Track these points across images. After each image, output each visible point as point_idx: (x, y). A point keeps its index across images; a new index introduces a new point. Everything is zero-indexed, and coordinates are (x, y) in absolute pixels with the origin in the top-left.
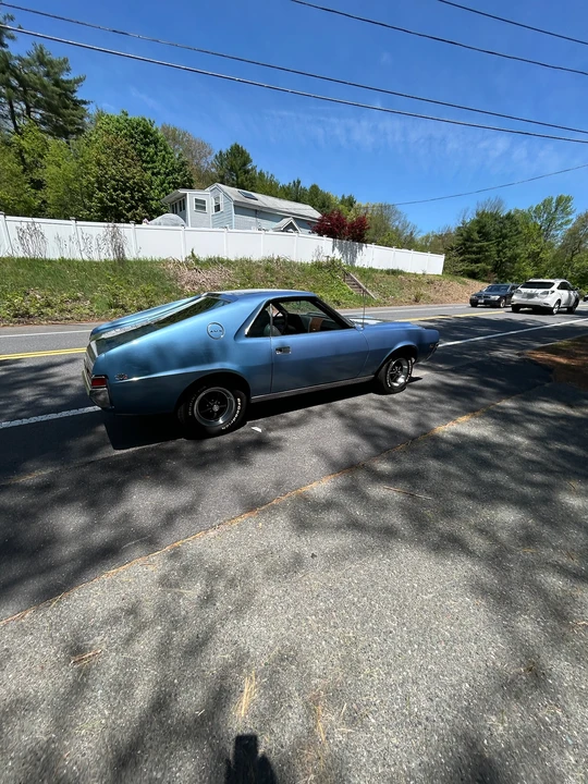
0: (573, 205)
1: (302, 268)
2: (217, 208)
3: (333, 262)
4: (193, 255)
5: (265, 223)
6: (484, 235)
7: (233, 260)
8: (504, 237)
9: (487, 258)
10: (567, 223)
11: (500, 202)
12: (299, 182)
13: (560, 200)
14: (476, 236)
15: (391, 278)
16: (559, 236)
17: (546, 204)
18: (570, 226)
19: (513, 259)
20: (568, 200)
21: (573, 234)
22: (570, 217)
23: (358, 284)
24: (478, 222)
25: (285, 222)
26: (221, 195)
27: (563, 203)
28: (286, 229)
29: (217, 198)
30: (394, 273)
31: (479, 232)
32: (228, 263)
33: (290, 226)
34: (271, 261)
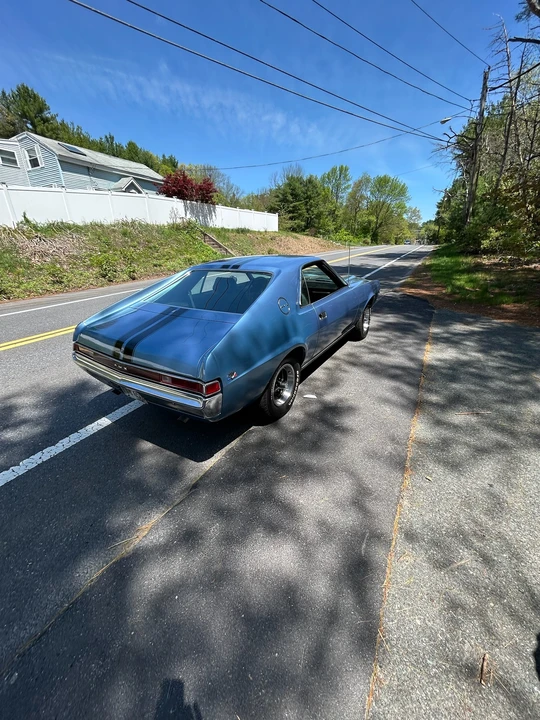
0: (350, 173)
1: (160, 230)
2: (34, 163)
3: (189, 223)
4: (27, 221)
5: (101, 183)
6: (295, 196)
7: (81, 224)
8: (309, 198)
9: (300, 215)
10: (347, 188)
11: (299, 170)
12: (112, 138)
13: (341, 169)
14: (290, 198)
15: (241, 236)
16: (345, 197)
17: (334, 171)
18: (350, 190)
19: (319, 216)
20: (346, 170)
21: (353, 196)
22: (350, 183)
23: (217, 243)
24: (290, 185)
25: (125, 182)
26: (37, 147)
27: (343, 171)
28: (128, 190)
29: (31, 151)
30: (243, 231)
31: (292, 195)
32: (77, 229)
33: (131, 187)
34: (125, 224)
